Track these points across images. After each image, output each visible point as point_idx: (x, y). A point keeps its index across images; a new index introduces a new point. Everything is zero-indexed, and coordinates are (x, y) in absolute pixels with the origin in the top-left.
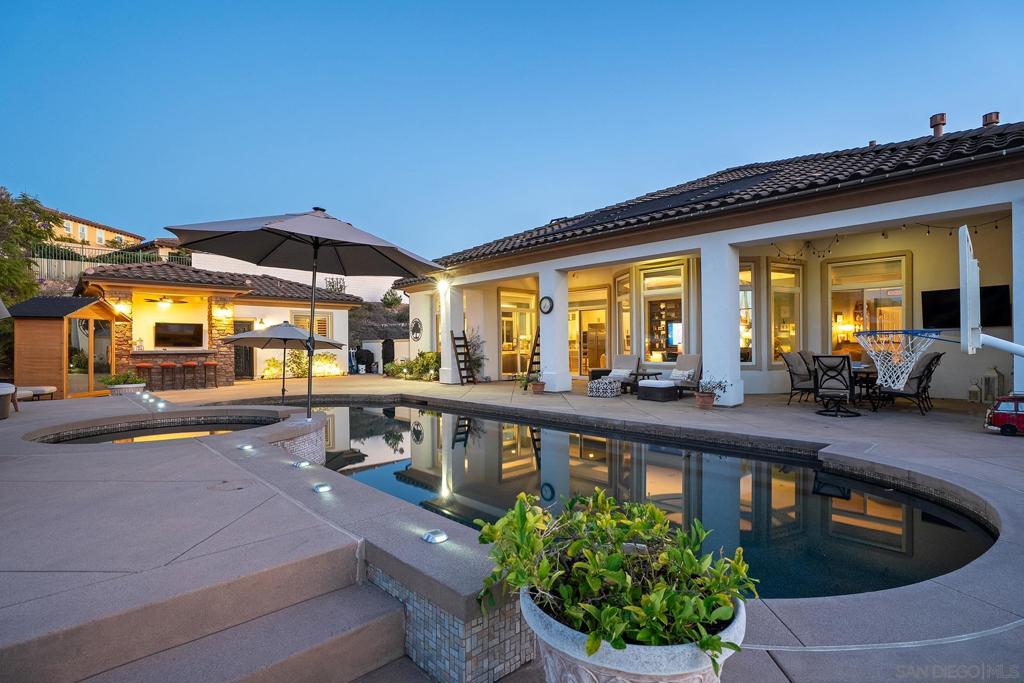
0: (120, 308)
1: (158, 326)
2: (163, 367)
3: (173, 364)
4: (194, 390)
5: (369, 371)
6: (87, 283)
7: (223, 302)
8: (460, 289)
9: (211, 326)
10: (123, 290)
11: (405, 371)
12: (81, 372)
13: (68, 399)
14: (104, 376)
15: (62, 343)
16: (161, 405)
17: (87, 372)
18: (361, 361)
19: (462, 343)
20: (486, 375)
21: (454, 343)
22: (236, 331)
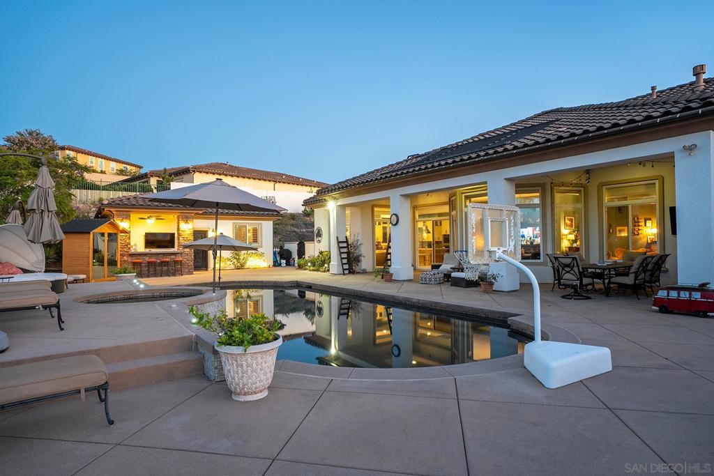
0: (123, 225)
1: (147, 235)
2: (149, 262)
3: (155, 260)
4: (167, 278)
5: (288, 264)
6: (104, 209)
7: (187, 219)
8: (343, 207)
9: (179, 235)
10: (125, 213)
11: (309, 264)
12: (99, 265)
13: (93, 282)
14: (112, 268)
15: (89, 248)
16: (142, 286)
17: (103, 265)
18: (283, 257)
19: (345, 245)
20: (363, 268)
21: (339, 245)
22: (195, 239)
